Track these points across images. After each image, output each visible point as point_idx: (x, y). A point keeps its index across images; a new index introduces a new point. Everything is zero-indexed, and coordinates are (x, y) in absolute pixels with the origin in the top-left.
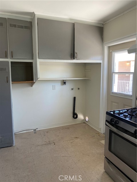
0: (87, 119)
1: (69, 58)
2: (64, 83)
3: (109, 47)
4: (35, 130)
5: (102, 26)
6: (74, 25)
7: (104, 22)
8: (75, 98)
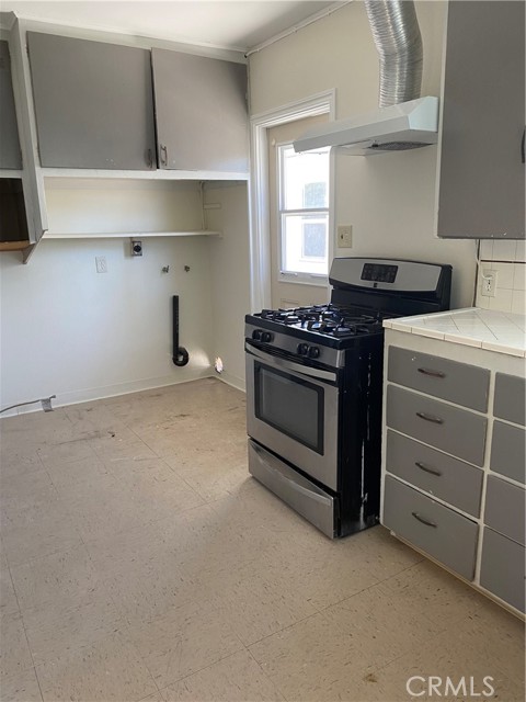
0: (219, 365)
1: (143, 164)
2: (136, 247)
3: (268, 130)
4: (47, 402)
5: (243, 61)
6: (149, 55)
7: (249, 48)
8: (175, 300)
